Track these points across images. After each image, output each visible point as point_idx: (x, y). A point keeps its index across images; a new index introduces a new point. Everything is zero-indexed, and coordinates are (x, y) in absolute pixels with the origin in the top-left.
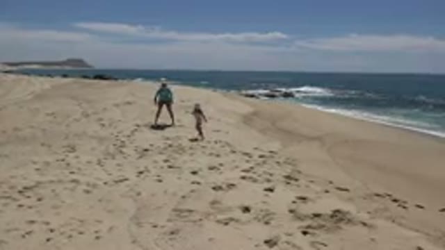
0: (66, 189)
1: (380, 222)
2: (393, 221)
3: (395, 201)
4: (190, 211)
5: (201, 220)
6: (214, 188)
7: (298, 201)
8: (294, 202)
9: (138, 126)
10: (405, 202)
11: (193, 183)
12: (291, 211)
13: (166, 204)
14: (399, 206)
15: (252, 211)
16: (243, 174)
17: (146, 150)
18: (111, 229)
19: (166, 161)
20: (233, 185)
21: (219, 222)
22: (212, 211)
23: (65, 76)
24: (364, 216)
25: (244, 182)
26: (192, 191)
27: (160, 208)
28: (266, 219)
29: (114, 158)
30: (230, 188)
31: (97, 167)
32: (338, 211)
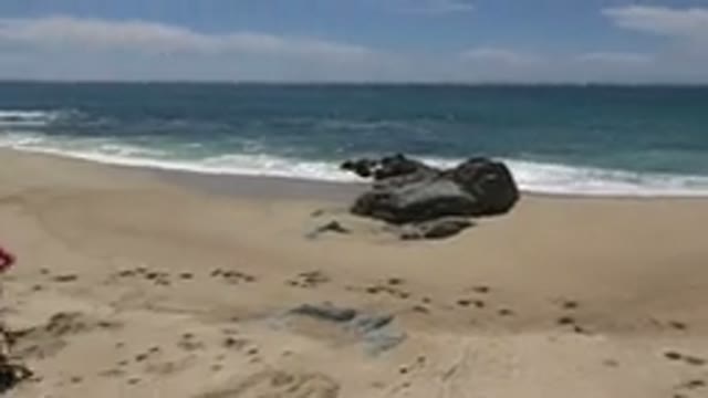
1: (125, 316)
3: (152, 276)
14: (157, 283)
24: (105, 313)
32: (60, 316)
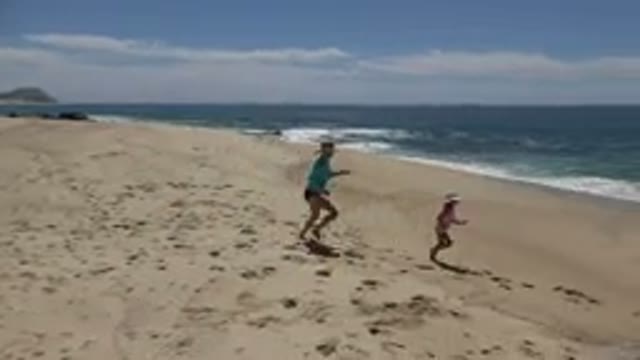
0: (14, 288)
1: (472, 311)
2: (494, 308)
3: (496, 279)
4: (208, 310)
5: (225, 322)
6: (244, 275)
7: (366, 287)
8: (359, 289)
9: (130, 188)
10: (509, 281)
11: (213, 268)
12: (355, 302)
13: (171, 302)
14: (501, 286)
15: (300, 305)
16: (287, 252)
17: (141, 223)
18: (87, 344)
19: (171, 239)
20: (272, 269)
21: (251, 323)
22: (241, 308)
23: (13, 115)
24: (455, 304)
25: (287, 263)
26: (212, 281)
27: (161, 308)
28: (319, 315)
29: (90, 237)
30: (268, 274)
31: (64, 252)
32: (419, 298)
